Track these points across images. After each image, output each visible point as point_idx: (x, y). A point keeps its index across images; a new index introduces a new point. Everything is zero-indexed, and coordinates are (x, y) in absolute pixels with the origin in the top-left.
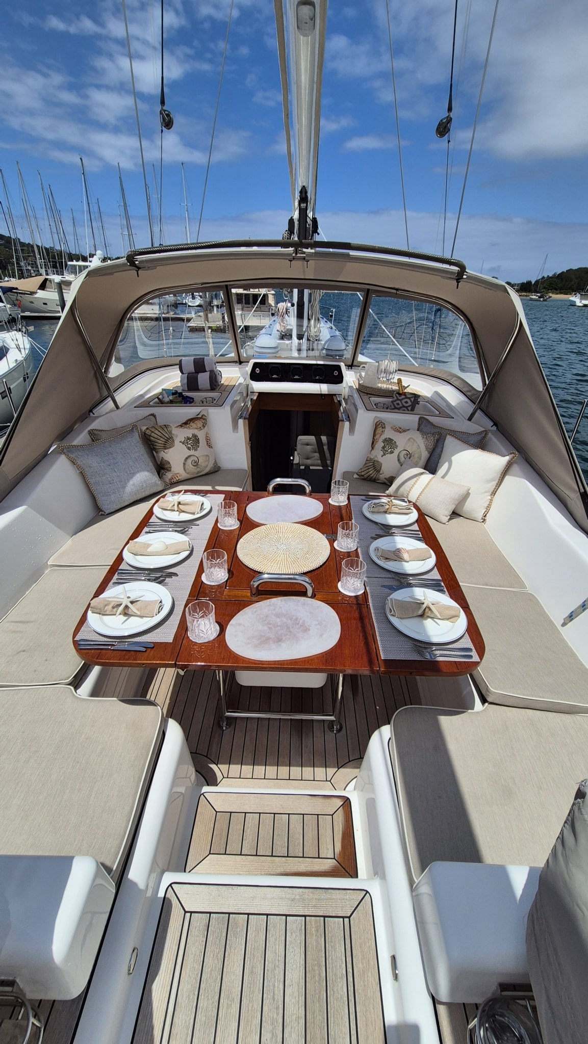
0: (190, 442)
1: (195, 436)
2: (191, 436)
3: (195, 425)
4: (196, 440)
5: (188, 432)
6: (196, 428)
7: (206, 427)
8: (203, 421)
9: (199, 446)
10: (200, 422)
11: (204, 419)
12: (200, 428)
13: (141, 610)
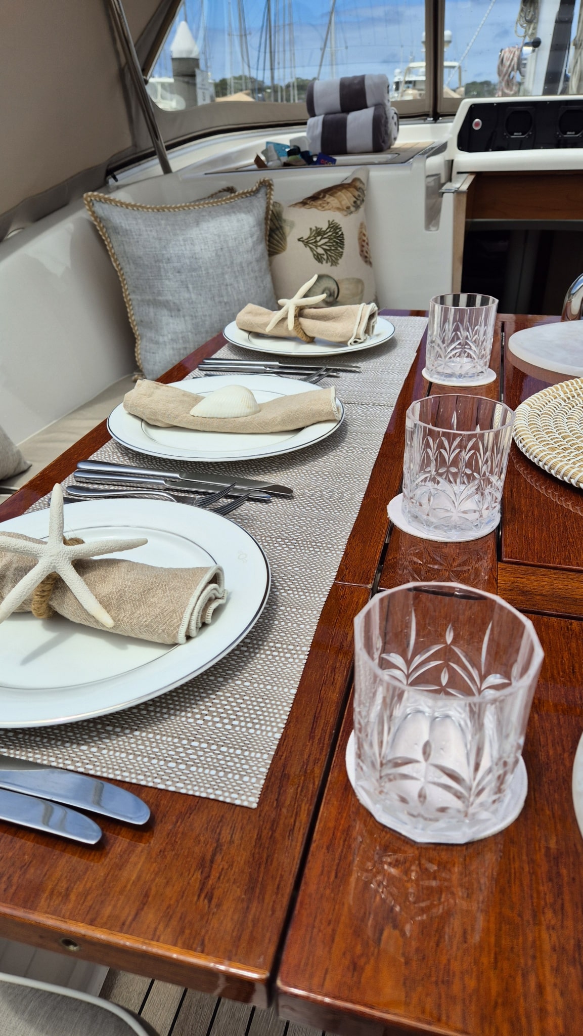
0: (323, 241)
1: (334, 228)
2: (324, 226)
3: (336, 201)
4: (335, 236)
5: (319, 218)
6: (338, 209)
7: (362, 209)
8: (356, 193)
9: (341, 255)
10: (349, 195)
11: (358, 189)
12: (348, 208)
13: (119, 608)
